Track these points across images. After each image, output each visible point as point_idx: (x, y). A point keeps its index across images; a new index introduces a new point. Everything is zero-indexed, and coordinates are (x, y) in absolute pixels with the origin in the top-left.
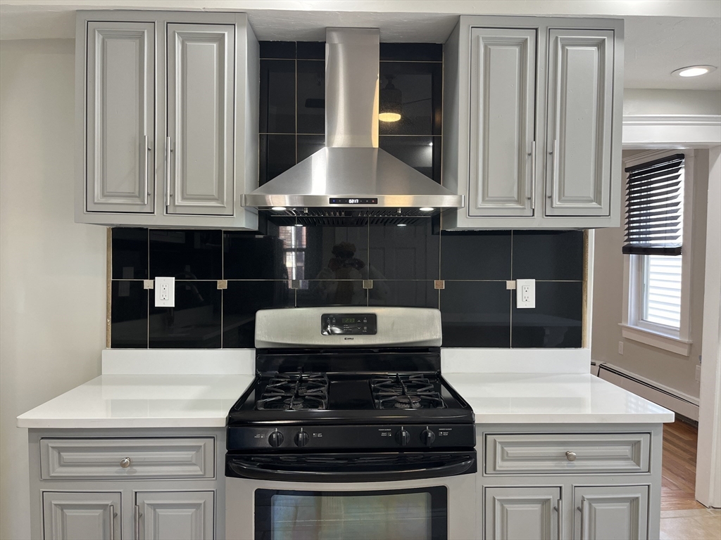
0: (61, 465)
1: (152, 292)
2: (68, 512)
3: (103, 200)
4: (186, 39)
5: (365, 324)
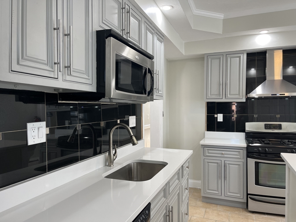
0: (208, 153)
1: (217, 118)
2: (209, 164)
3: (210, 96)
4: (231, 58)
5: (278, 127)
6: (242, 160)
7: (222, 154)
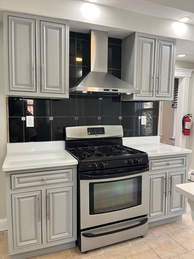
0: (19, 183)
1: (25, 121)
2: (21, 200)
3: (16, 86)
4: (47, 27)
6: (72, 184)
7: (43, 180)
